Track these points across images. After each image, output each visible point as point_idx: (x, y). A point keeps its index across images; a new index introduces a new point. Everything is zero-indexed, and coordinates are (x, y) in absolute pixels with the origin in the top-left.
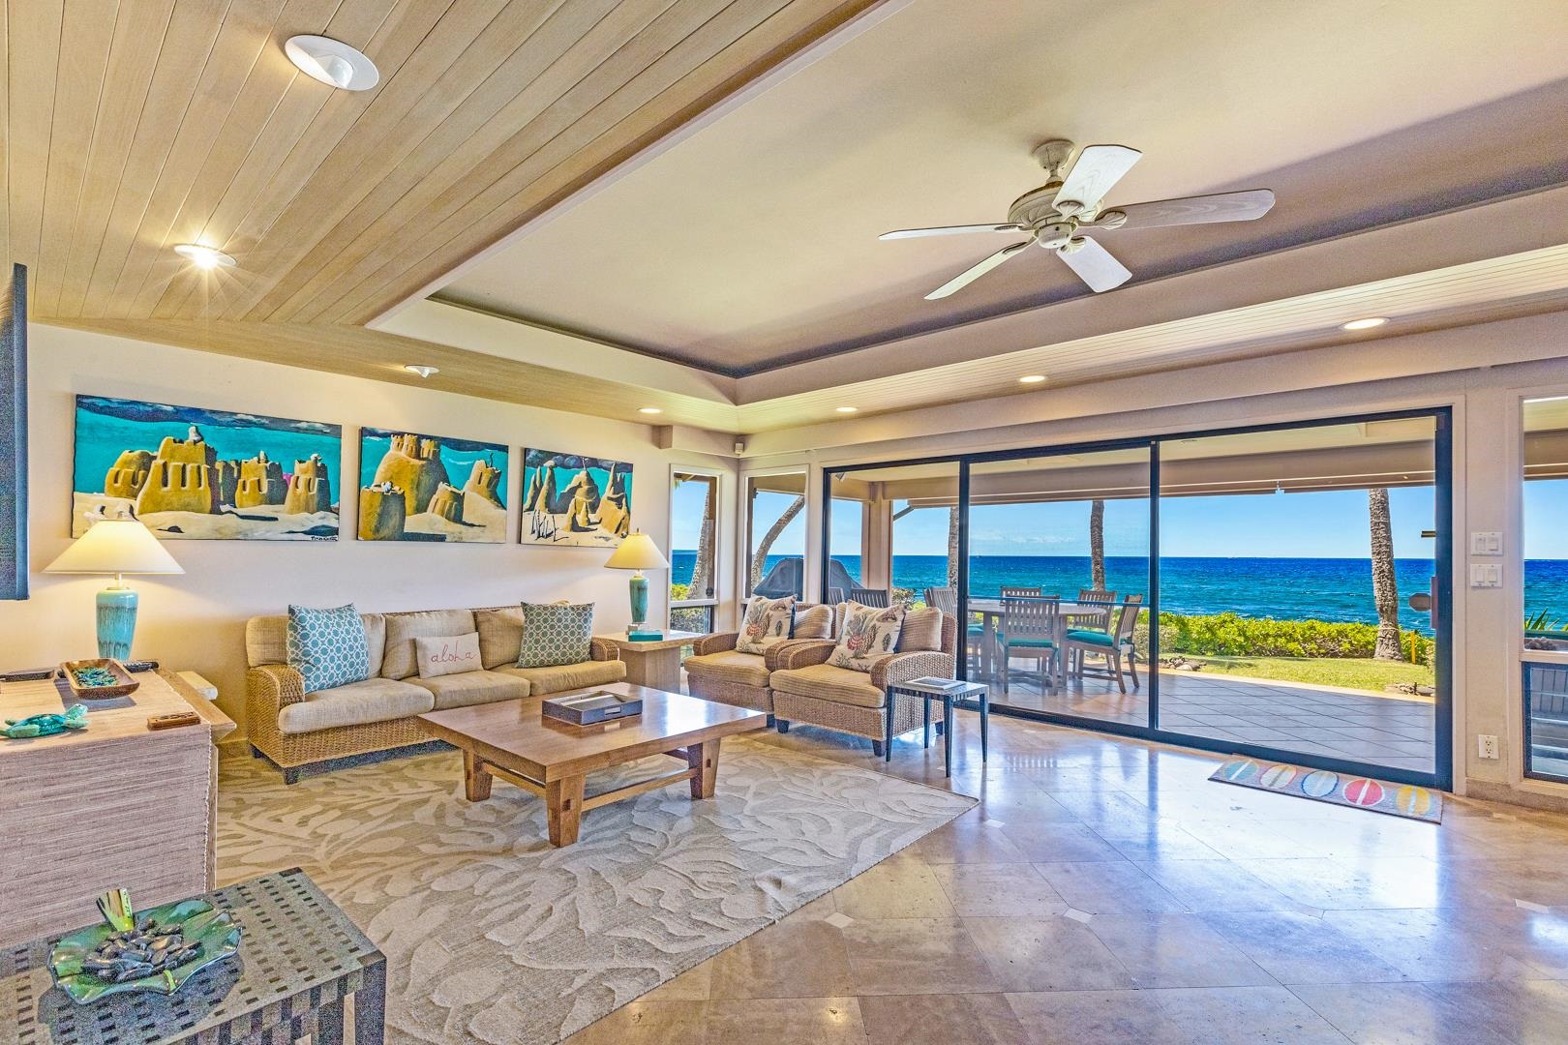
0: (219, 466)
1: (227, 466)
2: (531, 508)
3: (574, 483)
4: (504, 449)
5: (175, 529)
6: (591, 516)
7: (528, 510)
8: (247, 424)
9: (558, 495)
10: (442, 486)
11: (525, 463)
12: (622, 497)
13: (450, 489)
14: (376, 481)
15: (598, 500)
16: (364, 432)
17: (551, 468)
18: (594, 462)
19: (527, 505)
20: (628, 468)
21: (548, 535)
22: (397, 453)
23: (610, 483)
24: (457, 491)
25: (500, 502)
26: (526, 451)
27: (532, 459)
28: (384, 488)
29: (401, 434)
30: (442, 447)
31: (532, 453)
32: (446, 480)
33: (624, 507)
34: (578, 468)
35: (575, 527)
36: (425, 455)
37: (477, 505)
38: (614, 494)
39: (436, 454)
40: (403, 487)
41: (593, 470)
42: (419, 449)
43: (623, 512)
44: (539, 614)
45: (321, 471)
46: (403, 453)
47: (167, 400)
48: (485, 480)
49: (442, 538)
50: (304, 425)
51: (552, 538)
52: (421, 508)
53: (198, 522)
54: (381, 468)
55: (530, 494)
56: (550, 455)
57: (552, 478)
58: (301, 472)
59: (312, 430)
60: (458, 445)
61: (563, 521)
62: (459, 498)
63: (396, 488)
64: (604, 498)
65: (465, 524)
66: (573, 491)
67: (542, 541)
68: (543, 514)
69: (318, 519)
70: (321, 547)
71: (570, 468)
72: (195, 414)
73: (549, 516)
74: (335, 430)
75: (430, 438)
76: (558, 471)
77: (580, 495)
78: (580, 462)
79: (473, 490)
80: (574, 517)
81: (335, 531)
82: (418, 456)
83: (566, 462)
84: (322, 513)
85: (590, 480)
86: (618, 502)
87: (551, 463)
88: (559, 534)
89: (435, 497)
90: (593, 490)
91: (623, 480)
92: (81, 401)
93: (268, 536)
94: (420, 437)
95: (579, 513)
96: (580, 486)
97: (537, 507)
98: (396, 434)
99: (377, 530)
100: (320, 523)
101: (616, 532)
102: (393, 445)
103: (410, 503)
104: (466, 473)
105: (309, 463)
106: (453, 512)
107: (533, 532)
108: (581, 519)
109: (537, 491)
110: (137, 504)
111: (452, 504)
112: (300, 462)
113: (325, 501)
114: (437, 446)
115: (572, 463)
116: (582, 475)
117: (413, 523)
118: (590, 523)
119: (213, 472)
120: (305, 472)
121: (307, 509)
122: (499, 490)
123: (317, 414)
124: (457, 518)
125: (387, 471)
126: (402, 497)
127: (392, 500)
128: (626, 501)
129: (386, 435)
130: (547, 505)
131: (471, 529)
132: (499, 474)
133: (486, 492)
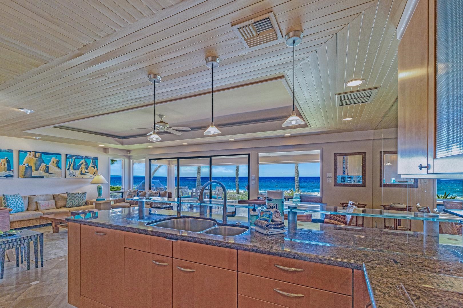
2: (69, 169)
3: (81, 163)
4: (60, 154)
6: (86, 171)
7: (68, 170)
9: (76, 166)
10: (42, 164)
11: (66, 158)
12: (95, 166)
13: (45, 165)
14: (24, 163)
15: (88, 167)
16: (20, 151)
17: (74, 159)
18: (87, 157)
19: (67, 168)
20: (97, 158)
21: (74, 176)
22: (29, 156)
23: (92, 162)
24: (47, 165)
25: (60, 168)
26: (66, 155)
28: (26, 165)
29: (31, 152)
30: (43, 155)
31: (68, 156)
32: (44, 162)
33: (96, 168)
35: (81, 173)
36: (37, 157)
37: (53, 168)
38: (93, 165)
39: (41, 156)
40: (32, 164)
41: (86, 159)
42: (35, 155)
43: (95, 170)
44: (71, 195)
45: (8, 161)
46: (31, 156)
48: (55, 162)
49: (43, 177)
50: (3, 150)
51: (75, 176)
52: (37, 170)
54: (25, 160)
55: (68, 165)
56: (73, 156)
57: (74, 162)
58: (2, 161)
59: (5, 151)
60: (47, 154)
61: (78, 172)
62: (48, 167)
63: (29, 165)
64: (90, 166)
65: (50, 173)
66: (81, 165)
67: (72, 177)
68: (72, 171)
69: (8, 173)
70: (9, 180)
71: (79, 159)
74: (12, 151)
75: (39, 152)
76: (76, 160)
77: (83, 166)
78: (82, 158)
79: (52, 165)
80: (81, 171)
81: (13, 176)
82: (35, 157)
83: (78, 157)
84: (9, 171)
85: (85, 162)
86: (94, 167)
87: (74, 158)
88: (77, 175)
89: (41, 167)
90: (87, 164)
91: (95, 162)
94: (36, 152)
95: (83, 170)
96: (83, 163)
98: (28, 152)
99: (24, 175)
101: (94, 175)
102: (28, 154)
103: (34, 168)
104: (49, 161)
105: (4, 159)
106: (46, 171)
107: (69, 175)
108: (83, 172)
109: (70, 165)
111: (45, 169)
112: (2, 159)
113: (9, 168)
114: (41, 154)
115: (80, 157)
116: (83, 160)
117: (34, 173)
118: (86, 173)
120: (4, 161)
121: (4, 171)
122: (59, 165)
123: (7, 147)
124: (47, 172)
125: (27, 161)
126: (31, 167)
127: (28, 168)
129: (26, 152)
130: (73, 168)
131: (51, 175)
132: (59, 161)
133: (55, 165)
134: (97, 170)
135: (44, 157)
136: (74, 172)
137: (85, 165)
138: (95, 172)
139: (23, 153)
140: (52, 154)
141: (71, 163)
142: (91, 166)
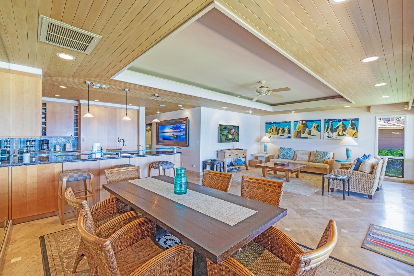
0: (277, 129)
1: (278, 129)
2: (327, 131)
3: (338, 125)
4: (320, 120)
5: (274, 137)
6: (344, 132)
7: (325, 132)
8: (280, 123)
9: (333, 128)
10: (307, 129)
11: (325, 123)
12: (354, 127)
13: (309, 129)
15: (346, 129)
16: (295, 122)
17: (332, 123)
18: (344, 120)
20: (357, 120)
21: (331, 137)
22: (299, 124)
23: (350, 124)
25: (319, 131)
26: (325, 120)
27: (327, 121)
28: (297, 130)
29: (300, 121)
31: (326, 120)
32: (308, 128)
33: (355, 130)
34: (340, 122)
35: (339, 135)
37: (314, 132)
38: (351, 127)
39: (306, 123)
40: (301, 130)
41: (344, 122)
43: (355, 131)
45: (289, 128)
46: (300, 124)
47: (272, 121)
48: (316, 127)
49: (307, 138)
50: (286, 122)
52: (304, 133)
53: (276, 136)
54: (297, 127)
55: (326, 129)
56: (331, 120)
57: (332, 125)
58: (286, 129)
59: (287, 123)
60: (310, 121)
61: (335, 134)
62: (310, 131)
63: (299, 130)
64: (348, 128)
65: (312, 135)
66: (338, 127)
67: (329, 138)
68: (329, 133)
70: (289, 139)
71: (336, 122)
72: (275, 123)
73: (331, 133)
74: (290, 122)
75: (305, 121)
76: (333, 123)
77: (340, 128)
78: (339, 121)
79: (313, 129)
80: (338, 133)
81: (291, 137)
82: (303, 124)
83: (335, 121)
85: (343, 124)
86: (354, 129)
87: (331, 121)
88: (334, 137)
89: (306, 131)
91: (355, 123)
92: (266, 123)
93: (283, 138)
94: (303, 121)
95: (340, 132)
96: (340, 126)
97: (328, 131)
98: (299, 121)
99: (297, 137)
100: (289, 136)
101: (353, 136)
102: (298, 123)
103: (302, 132)
104: (311, 126)
105: (287, 127)
106: (309, 133)
107: (327, 137)
108: (340, 133)
109: (328, 128)
110: (270, 134)
113: (289, 132)
114: (306, 122)
115: (338, 121)
116: (341, 123)
117: (302, 135)
119: (277, 130)
120: (287, 129)
121: (287, 134)
122: (319, 129)
123: (288, 120)
125: (298, 127)
127: (299, 132)
128: (356, 128)
129: (297, 122)
130: (331, 131)
131: (313, 136)
132: (319, 126)
133: (316, 129)
134: (357, 131)
135: (308, 124)
136: (331, 134)
137: (343, 127)
138: (354, 134)
139: (296, 122)
140: (314, 121)
141: (329, 126)
142: (350, 128)
